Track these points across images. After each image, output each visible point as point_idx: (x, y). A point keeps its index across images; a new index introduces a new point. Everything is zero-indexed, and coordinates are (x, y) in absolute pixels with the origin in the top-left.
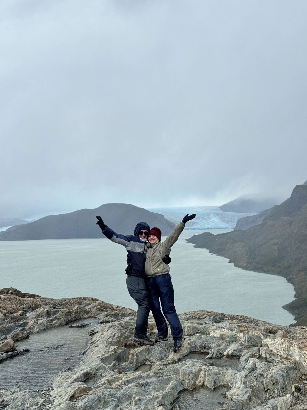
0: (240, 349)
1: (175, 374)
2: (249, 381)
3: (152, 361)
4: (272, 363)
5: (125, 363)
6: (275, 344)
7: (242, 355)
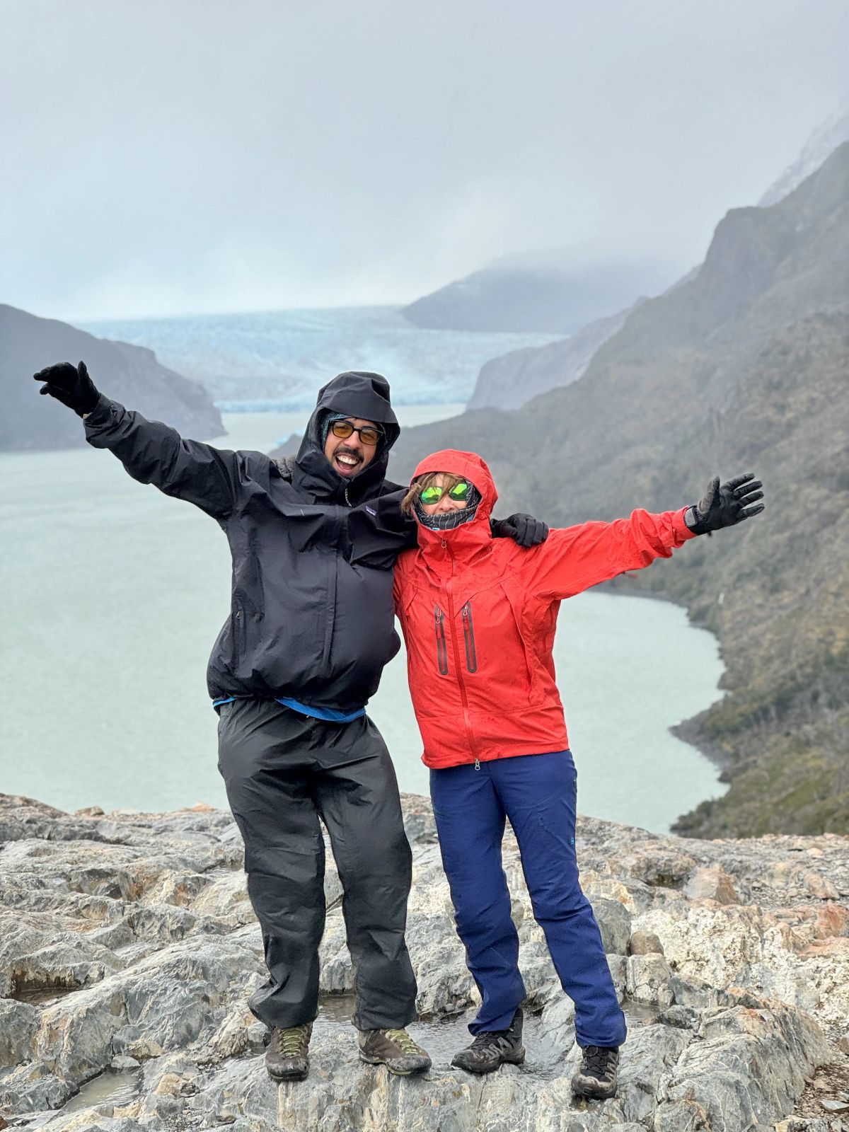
0: (541, 971)
1: (257, 1112)
2: (592, 1121)
3: (145, 1051)
4: (683, 1027)
5: (20, 1070)
6: (687, 933)
7: (551, 996)
